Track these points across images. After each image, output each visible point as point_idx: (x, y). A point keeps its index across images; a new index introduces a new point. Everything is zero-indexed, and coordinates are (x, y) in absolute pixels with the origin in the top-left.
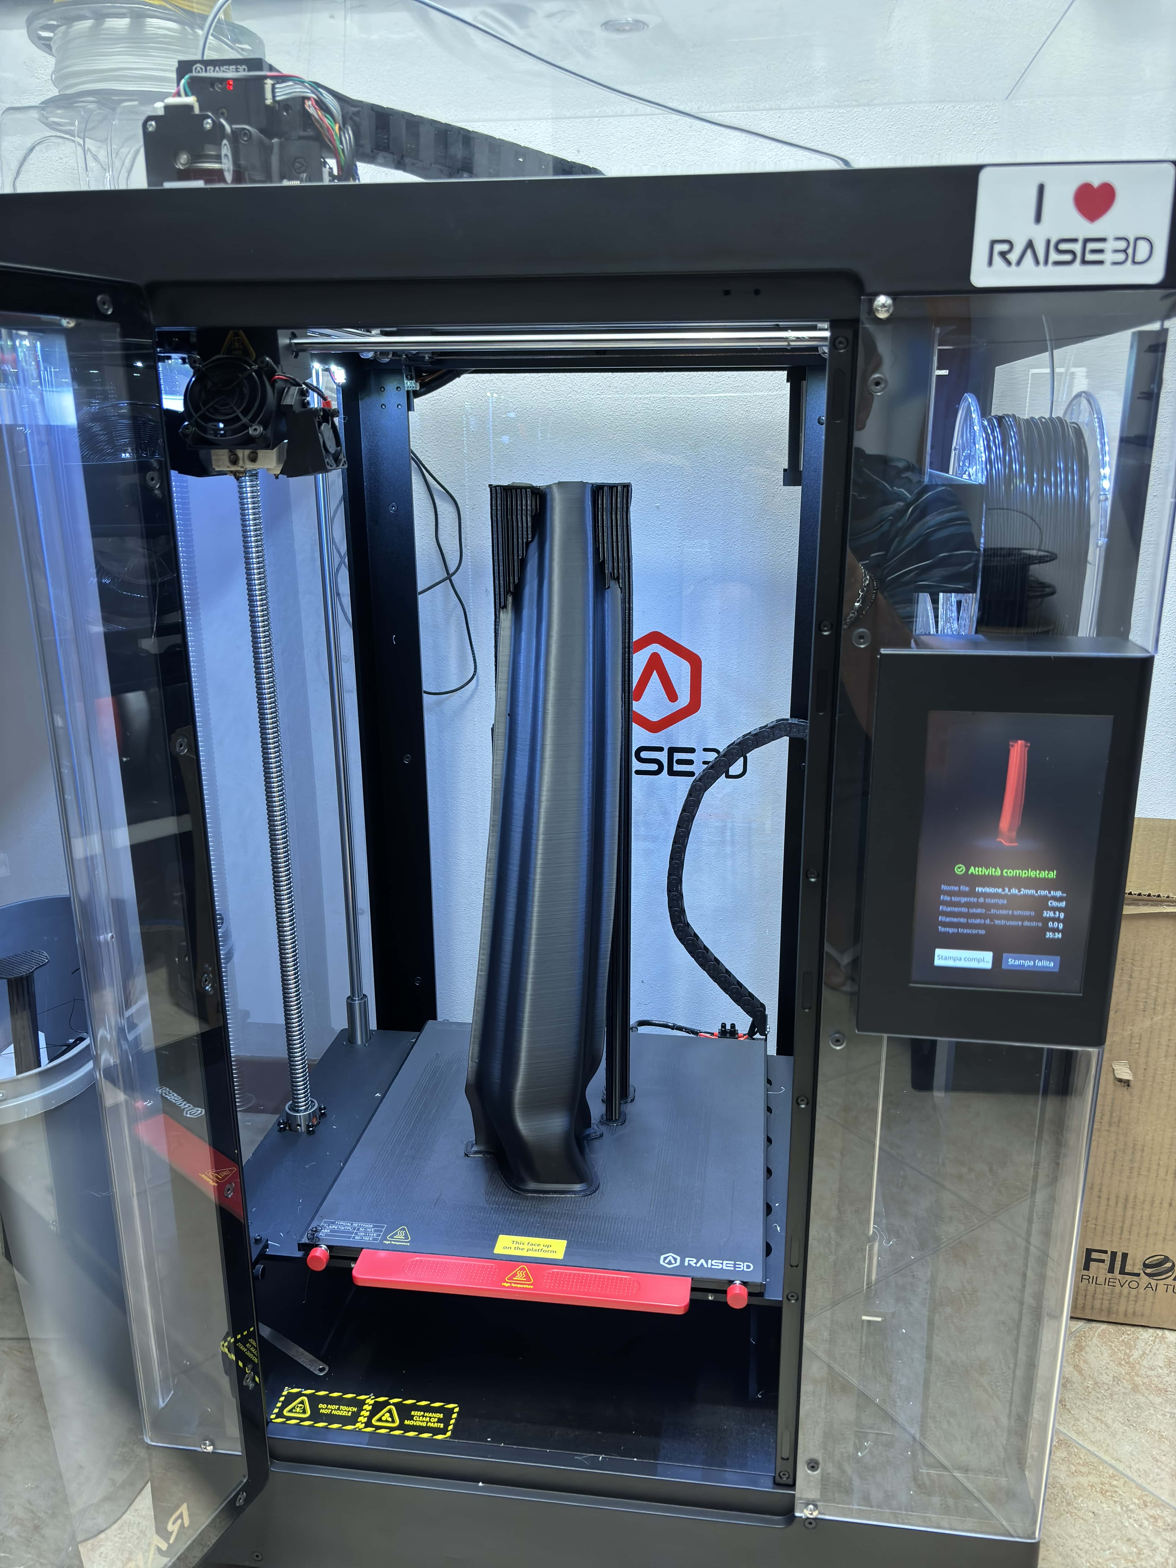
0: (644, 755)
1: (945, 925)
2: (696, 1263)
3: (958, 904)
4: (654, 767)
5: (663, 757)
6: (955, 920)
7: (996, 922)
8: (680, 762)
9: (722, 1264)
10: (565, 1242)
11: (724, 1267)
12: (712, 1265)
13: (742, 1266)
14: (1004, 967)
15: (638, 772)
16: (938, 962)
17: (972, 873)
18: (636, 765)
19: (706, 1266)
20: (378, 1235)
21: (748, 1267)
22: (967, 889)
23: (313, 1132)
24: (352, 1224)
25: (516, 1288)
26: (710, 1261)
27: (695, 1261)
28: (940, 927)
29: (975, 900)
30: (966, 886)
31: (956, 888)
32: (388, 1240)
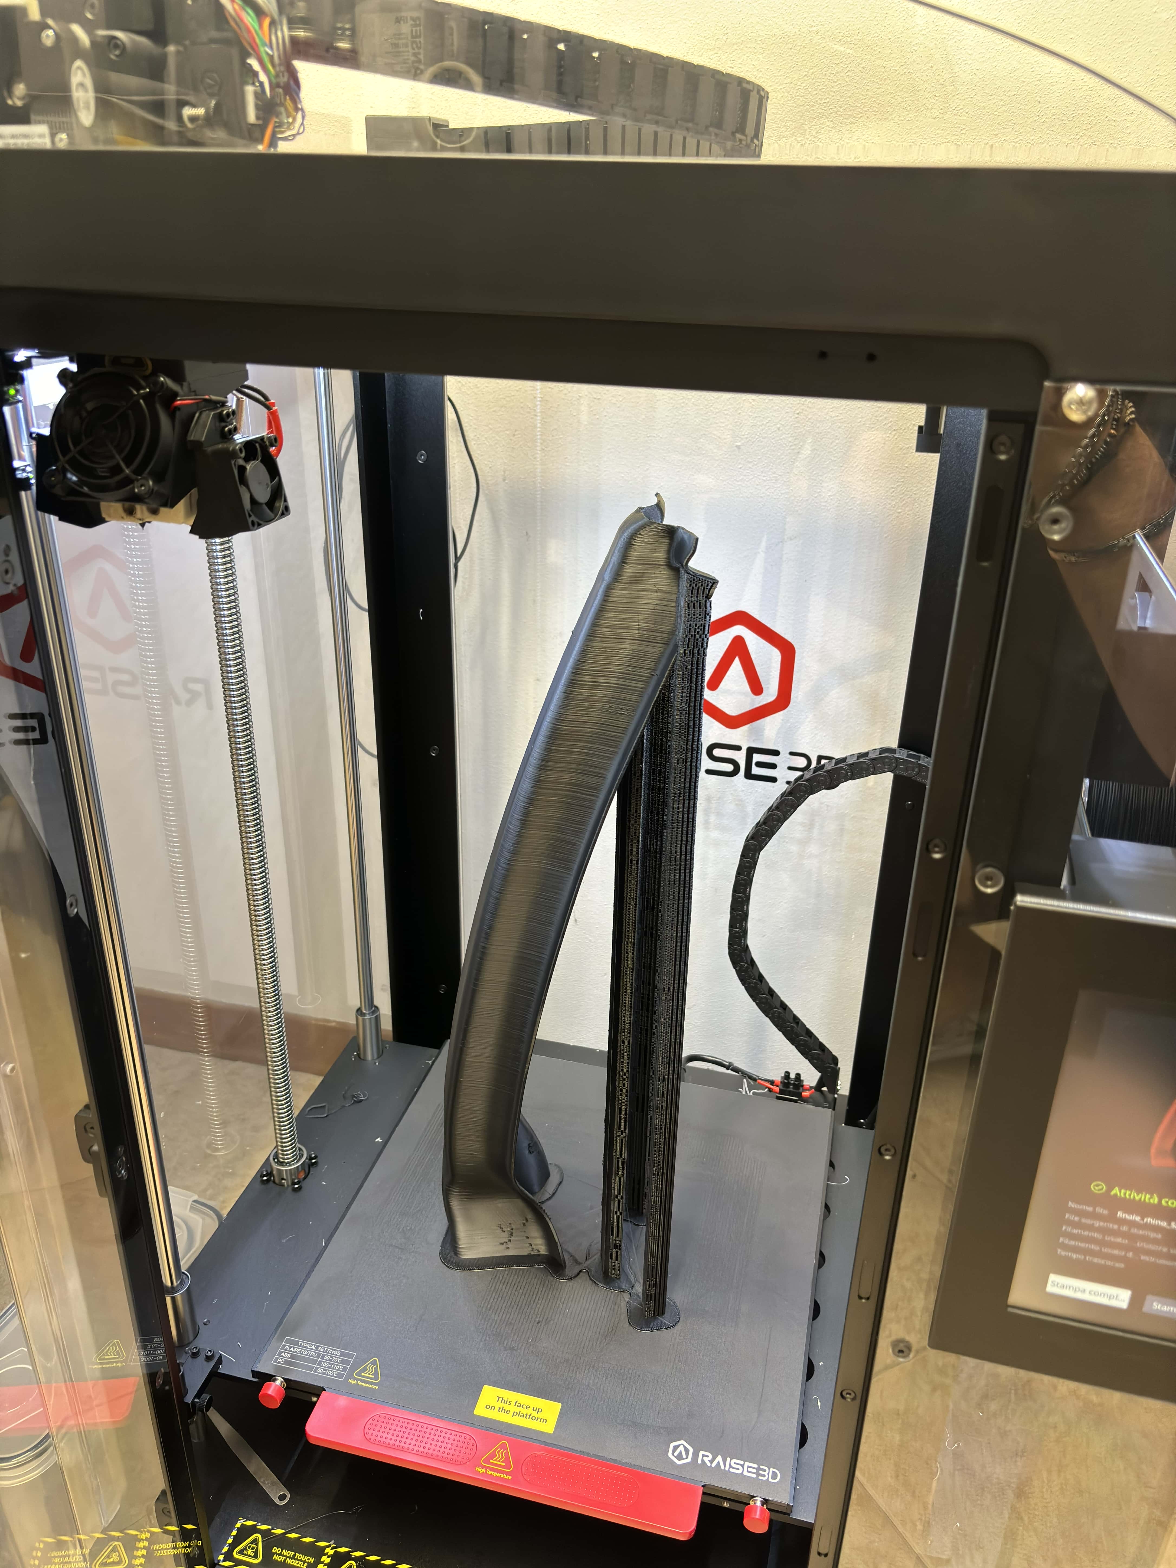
0: (717, 752)
1: (1066, 1247)
2: (711, 1462)
3: (1090, 1228)
4: (729, 768)
5: (740, 757)
6: (1082, 1245)
7: (1143, 1257)
8: (760, 764)
9: (743, 1466)
10: (559, 1406)
11: (745, 1473)
12: (731, 1467)
13: (767, 1473)
14: (1146, 1309)
15: (709, 772)
16: (1050, 1289)
17: (1116, 1195)
18: (706, 763)
19: (723, 1468)
20: (344, 1369)
21: (774, 1476)
22: (1106, 1212)
23: (300, 1188)
24: (317, 1347)
25: (492, 1476)
26: (728, 1459)
27: (710, 1457)
28: (1059, 1250)
29: (1116, 1227)
30: (1105, 1208)
31: (1090, 1209)
32: (355, 1379)
